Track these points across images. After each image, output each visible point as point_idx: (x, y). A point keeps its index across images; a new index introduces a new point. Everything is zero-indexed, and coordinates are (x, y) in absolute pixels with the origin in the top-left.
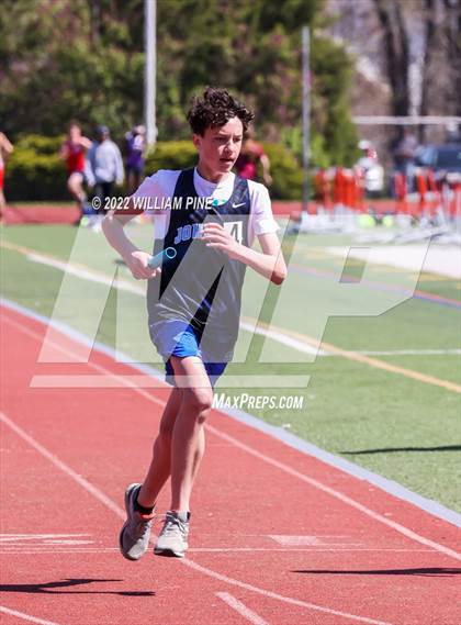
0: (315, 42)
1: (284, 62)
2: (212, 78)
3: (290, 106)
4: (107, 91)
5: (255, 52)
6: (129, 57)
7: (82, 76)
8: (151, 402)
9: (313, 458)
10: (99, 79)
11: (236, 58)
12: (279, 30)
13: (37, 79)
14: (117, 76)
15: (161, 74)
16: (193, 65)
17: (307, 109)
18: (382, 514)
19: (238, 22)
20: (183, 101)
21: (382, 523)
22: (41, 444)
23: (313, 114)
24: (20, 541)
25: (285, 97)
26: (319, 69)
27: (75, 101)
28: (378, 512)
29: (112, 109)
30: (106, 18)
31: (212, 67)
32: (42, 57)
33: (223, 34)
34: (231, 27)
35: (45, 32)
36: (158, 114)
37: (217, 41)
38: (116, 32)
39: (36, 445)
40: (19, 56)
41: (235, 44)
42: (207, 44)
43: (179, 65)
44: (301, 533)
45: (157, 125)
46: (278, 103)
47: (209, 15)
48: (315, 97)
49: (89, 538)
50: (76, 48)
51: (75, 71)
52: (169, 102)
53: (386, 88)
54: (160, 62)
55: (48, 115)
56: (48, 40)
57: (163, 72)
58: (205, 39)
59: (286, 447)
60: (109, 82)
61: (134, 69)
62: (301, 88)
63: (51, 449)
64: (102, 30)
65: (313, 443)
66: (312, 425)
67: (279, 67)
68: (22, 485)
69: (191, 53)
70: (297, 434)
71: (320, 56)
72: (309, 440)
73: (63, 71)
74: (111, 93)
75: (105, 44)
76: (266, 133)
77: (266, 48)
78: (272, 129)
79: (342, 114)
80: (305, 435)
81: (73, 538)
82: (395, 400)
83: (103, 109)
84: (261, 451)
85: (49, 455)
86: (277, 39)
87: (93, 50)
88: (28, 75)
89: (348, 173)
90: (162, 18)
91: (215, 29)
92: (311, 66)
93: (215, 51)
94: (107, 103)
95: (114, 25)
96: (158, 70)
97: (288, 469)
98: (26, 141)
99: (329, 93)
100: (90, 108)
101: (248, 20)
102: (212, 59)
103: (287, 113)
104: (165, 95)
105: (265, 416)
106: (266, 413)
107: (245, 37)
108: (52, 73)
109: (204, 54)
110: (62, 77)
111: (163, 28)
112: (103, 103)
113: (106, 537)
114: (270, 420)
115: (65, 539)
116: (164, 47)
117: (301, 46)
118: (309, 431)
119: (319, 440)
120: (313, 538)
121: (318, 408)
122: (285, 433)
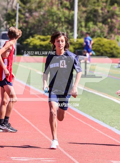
1: (117, 15)
2: (95, 19)
3: (118, 29)
4: (62, 22)
5: (108, 12)
6: (70, 12)
7: (55, 18)
8: (74, 118)
10: (60, 18)
11: (102, 13)
12: (116, 5)
13: (41, 18)
14: (65, 18)
15: (79, 18)
16: (89, 15)
19: (103, 2)
20: (86, 26)
22: (40, 130)
24: (33, 160)
27: (53, 25)
29: (64, 28)
31: (95, 16)
32: (42, 11)
33: (98, 6)
34: (101, 4)
35: (44, 4)
36: (78, 30)
37: (96, 8)
38: (66, 4)
39: (39, 130)
40: (36, 11)
41: (102, 9)
42: (94, 9)
43: (85, 15)
45: (78, 33)
46: (115, 28)
49: (55, 160)
50: (53, 9)
51: (53, 16)
52: (81, 26)
54: (79, 14)
55: (44, 29)
56: (44, 6)
58: (93, 7)
59: (116, 134)
60: (63, 20)
61: (71, 16)
63: (43, 132)
64: (61, 3)
67: (115, 17)
68: (34, 143)
69: (88, 11)
70: (119, 130)
74: (64, 23)
75: (62, 8)
76: (111, 36)
77: (112, 10)
78: (113, 36)
83: (61, 28)
84: (108, 135)
85: (43, 134)
86: (115, 8)
87: (58, 9)
88: (38, 17)
91: (96, 4)
93: (96, 11)
94: (63, 26)
95: (65, 2)
96: (78, 16)
97: (116, 140)
98: (37, 37)
100: (57, 27)
101: (106, 2)
102: (95, 13)
103: (117, 31)
104: (80, 24)
105: (109, 124)
106: (109, 123)
107: (105, 7)
108: (46, 16)
109: (92, 12)
110: (48, 17)
111: (80, 3)
112: (61, 26)
113: (60, 159)
114: (111, 125)
115: (47, 160)
116: (80, 9)
122: (115, 129)
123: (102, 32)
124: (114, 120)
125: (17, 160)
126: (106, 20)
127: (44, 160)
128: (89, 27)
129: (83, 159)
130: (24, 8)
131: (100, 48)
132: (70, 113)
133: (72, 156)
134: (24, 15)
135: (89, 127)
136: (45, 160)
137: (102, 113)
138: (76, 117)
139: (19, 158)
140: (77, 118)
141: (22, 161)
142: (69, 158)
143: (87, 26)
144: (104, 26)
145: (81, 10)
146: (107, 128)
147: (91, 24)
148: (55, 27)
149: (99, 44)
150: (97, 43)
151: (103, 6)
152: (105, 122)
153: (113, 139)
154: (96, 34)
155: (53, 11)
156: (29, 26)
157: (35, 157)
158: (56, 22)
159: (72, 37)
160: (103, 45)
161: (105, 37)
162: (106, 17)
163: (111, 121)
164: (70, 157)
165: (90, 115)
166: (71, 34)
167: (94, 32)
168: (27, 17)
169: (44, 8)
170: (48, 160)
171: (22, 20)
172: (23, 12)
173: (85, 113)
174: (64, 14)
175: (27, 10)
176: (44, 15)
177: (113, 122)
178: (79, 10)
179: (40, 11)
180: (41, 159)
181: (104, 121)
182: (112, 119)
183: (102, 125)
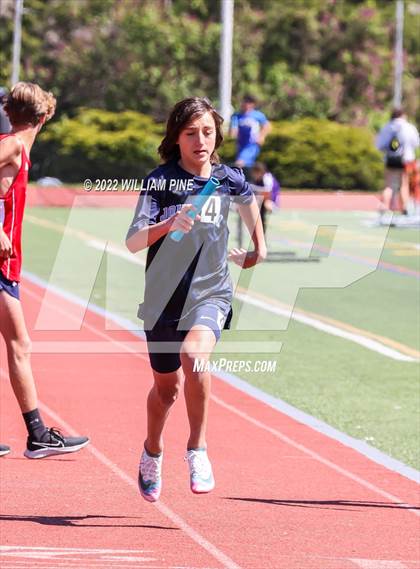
0: (409, 17)
1: (373, 37)
2: (295, 53)
3: (379, 88)
4: (178, 62)
5: (343, 26)
6: (205, 27)
7: (152, 47)
9: (399, 475)
10: (170, 51)
11: (322, 32)
12: (370, 4)
13: (102, 47)
14: (190, 48)
15: (238, 47)
17: (398, 92)
20: (262, 79)
22: (100, 450)
23: (405, 97)
24: (75, 556)
25: (374, 78)
26: (412, 48)
27: (144, 74)
29: (184, 84)
31: (295, 41)
32: (106, 26)
33: (307, 6)
36: (235, 91)
37: (301, 13)
40: (83, 22)
41: (320, 17)
42: (289, 16)
43: (259, 38)
44: (385, 557)
45: (233, 103)
46: (367, 84)
48: (407, 77)
49: (151, 556)
50: (145, 16)
51: (145, 41)
52: (246, 78)
54: (237, 36)
55: (113, 88)
56: (115, 7)
57: (242, 44)
58: (289, 10)
59: (369, 462)
60: (181, 54)
61: (210, 42)
62: (391, 68)
63: (111, 456)
65: (399, 459)
66: (397, 439)
67: (368, 44)
69: (271, 25)
70: (380, 448)
71: (415, 33)
72: (394, 455)
73: (133, 41)
74: (183, 67)
75: (178, 13)
76: (353, 115)
77: (355, 22)
78: (359, 112)
80: (390, 450)
81: (134, 555)
83: (173, 85)
84: (341, 465)
85: (108, 463)
86: (368, 13)
87: (165, 18)
88: (92, 43)
92: (404, 47)
93: (299, 24)
94: (179, 75)
96: (234, 42)
97: (369, 486)
98: (88, 115)
100: (159, 81)
102: (296, 32)
103: (376, 96)
104: (242, 71)
105: (346, 427)
106: (346, 423)
107: (332, 10)
108: (119, 43)
109: (287, 26)
110: (129, 47)
112: (173, 78)
113: (170, 554)
114: (351, 432)
115: (124, 555)
116: (242, 18)
117: (395, 21)
118: (395, 445)
119: (405, 456)
120: (398, 562)
121: (404, 420)
122: (368, 446)
123: (321, 99)
124: (364, 412)
125: (17, 554)
126: (335, 55)
127: (111, 554)
128: (273, 82)
129: (252, 552)
130: (40, 13)
131: (315, 157)
133: (213, 542)
134: (40, 36)
135: (275, 437)
136: (115, 555)
137: (321, 387)
138: (229, 403)
139: (22, 548)
140: (231, 408)
141: (35, 559)
142: (203, 549)
143: (268, 78)
144: (327, 77)
145: (247, 22)
146: (337, 443)
147: (280, 71)
148: (153, 81)
149: (310, 143)
150: (304, 139)
151: (324, 8)
152: (330, 421)
153: (358, 480)
154: (298, 105)
155: (145, 22)
156: (60, 77)
157: (80, 547)
158: (156, 63)
160: (326, 146)
161: (333, 118)
162: (334, 47)
163: (351, 418)
164: (206, 545)
165: (276, 397)
167: (292, 98)
168: (51, 47)
169: (114, 14)
170: (128, 555)
171: (35, 57)
172: (38, 26)
173: (259, 386)
174: (184, 36)
175: (52, 22)
176: (113, 37)
177: (360, 421)
178: (237, 18)
179: (99, 24)
180: (103, 551)
181: (329, 417)
182: (357, 412)
183: (320, 430)
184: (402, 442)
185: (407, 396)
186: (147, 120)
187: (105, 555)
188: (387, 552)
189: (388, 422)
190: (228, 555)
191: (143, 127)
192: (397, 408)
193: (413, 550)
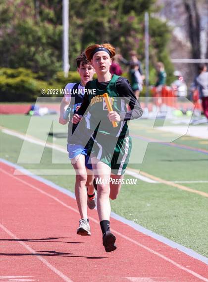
0: (151, 19)
1: (136, 30)
2: (98, 38)
4: (43, 44)
5: (120, 25)
6: (55, 27)
7: (30, 37)
8: (65, 207)
9: (150, 237)
10: (39, 39)
11: (110, 28)
12: (133, 14)
13: (7, 38)
14: (49, 37)
16: (88, 31)
17: (147, 55)
18: (185, 266)
19: (111, 9)
21: (185, 271)
22: (8, 229)
23: (150, 57)
26: (153, 34)
27: (27, 50)
28: (183, 265)
29: (46, 54)
30: (43, 7)
31: (98, 33)
32: (9, 28)
33: (103, 16)
34: (107, 12)
35: (11, 15)
36: (70, 57)
37: (100, 19)
38: (48, 14)
39: (5, 229)
41: (109, 21)
42: (95, 21)
43: (80, 32)
44: (143, 276)
45: (70, 63)
47: (96, 6)
48: (151, 48)
49: (33, 279)
50: (27, 22)
51: (27, 34)
52: (75, 51)
53: (189, 44)
54: (71, 30)
55: (13, 57)
56: (13, 18)
57: (72, 35)
58: (94, 18)
59: (135, 231)
60: (44, 40)
61: (57, 34)
62: (144, 44)
64: (41, 13)
65: (149, 229)
67: (132, 33)
69: (87, 25)
70: (140, 224)
71: (154, 27)
72: (147, 228)
73: (21, 34)
74: (45, 47)
75: (42, 21)
77: (126, 23)
79: (165, 57)
80: (145, 225)
81: (25, 278)
82: (193, 207)
83: (41, 55)
84: (122, 233)
86: (131, 18)
87: (36, 23)
89: (168, 88)
90: (72, 7)
91: (100, 13)
92: (149, 34)
93: (100, 24)
94: (44, 50)
95: (47, 11)
97: (135, 242)
98: (2, 70)
99: (159, 46)
100: (34, 54)
101: (116, 8)
102: (98, 28)
104: (73, 47)
105: (124, 215)
106: (125, 213)
107: (115, 17)
109: (94, 26)
110: (19, 37)
111: (72, 12)
112: (41, 51)
113: (42, 278)
114: (127, 217)
116: (73, 22)
117: (144, 22)
118: (148, 223)
119: (152, 228)
120: (149, 278)
121: (152, 210)
122: (135, 223)
124: (133, 207)
126: (117, 39)
129: (80, 275)
132: (58, 198)
133: (62, 271)
136: (16, 278)
138: (69, 205)
140: (70, 207)
142: (57, 275)
145: (75, 24)
146: (120, 222)
148: (32, 53)
151: (111, 16)
152: (117, 212)
153: (130, 240)
155: (26, 26)
158: (33, 45)
159: (59, 69)
162: (116, 35)
163: (127, 211)
164: (59, 273)
166: (57, 64)
169: (12, 22)
170: (21, 278)
174: (46, 31)
176: (13, 32)
177: (131, 212)
178: (70, 23)
179: (5, 27)
181: (116, 210)
182: (130, 207)
184: (150, 221)
185: (153, 199)
186: (29, 72)
187: (11, 278)
188: (144, 273)
189: (144, 212)
190: (69, 277)
191: (27, 75)
192: (148, 205)
193: (156, 272)
